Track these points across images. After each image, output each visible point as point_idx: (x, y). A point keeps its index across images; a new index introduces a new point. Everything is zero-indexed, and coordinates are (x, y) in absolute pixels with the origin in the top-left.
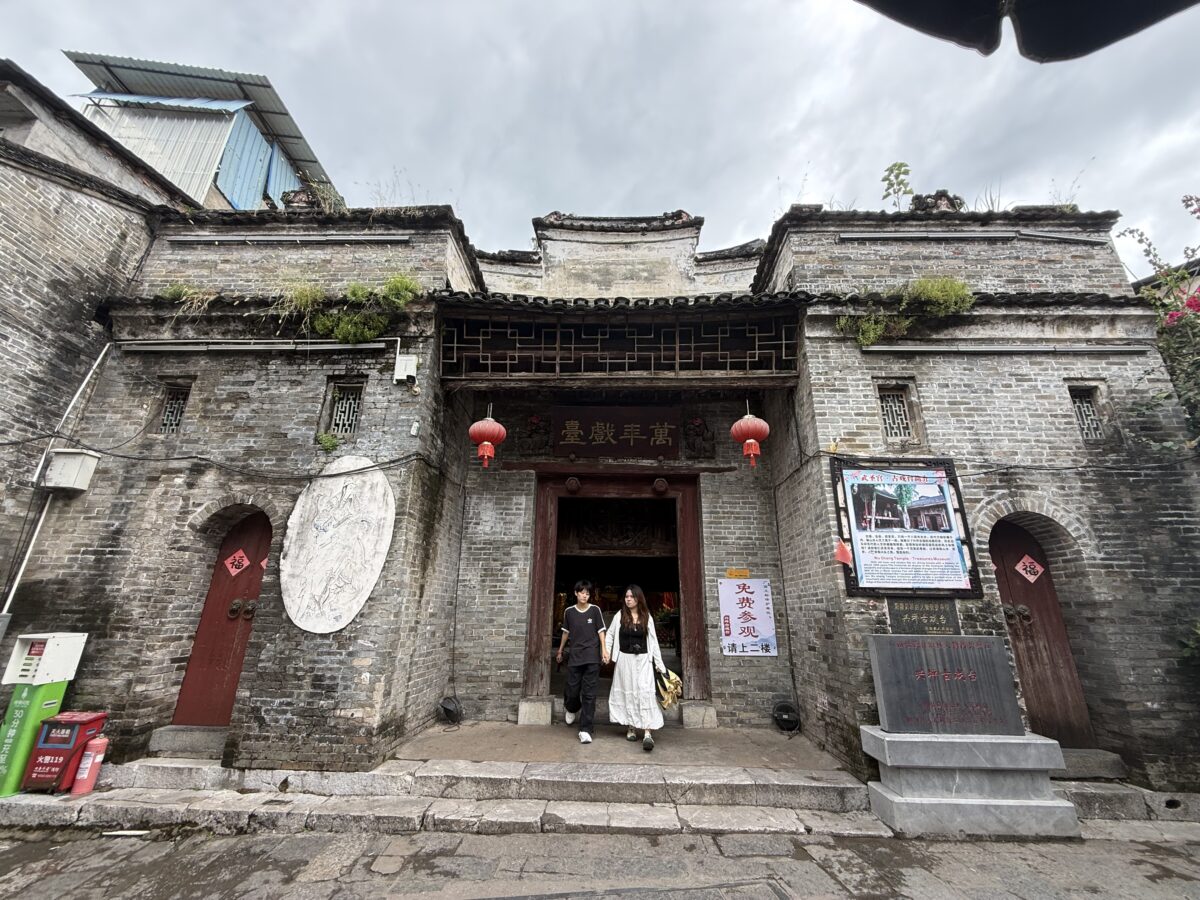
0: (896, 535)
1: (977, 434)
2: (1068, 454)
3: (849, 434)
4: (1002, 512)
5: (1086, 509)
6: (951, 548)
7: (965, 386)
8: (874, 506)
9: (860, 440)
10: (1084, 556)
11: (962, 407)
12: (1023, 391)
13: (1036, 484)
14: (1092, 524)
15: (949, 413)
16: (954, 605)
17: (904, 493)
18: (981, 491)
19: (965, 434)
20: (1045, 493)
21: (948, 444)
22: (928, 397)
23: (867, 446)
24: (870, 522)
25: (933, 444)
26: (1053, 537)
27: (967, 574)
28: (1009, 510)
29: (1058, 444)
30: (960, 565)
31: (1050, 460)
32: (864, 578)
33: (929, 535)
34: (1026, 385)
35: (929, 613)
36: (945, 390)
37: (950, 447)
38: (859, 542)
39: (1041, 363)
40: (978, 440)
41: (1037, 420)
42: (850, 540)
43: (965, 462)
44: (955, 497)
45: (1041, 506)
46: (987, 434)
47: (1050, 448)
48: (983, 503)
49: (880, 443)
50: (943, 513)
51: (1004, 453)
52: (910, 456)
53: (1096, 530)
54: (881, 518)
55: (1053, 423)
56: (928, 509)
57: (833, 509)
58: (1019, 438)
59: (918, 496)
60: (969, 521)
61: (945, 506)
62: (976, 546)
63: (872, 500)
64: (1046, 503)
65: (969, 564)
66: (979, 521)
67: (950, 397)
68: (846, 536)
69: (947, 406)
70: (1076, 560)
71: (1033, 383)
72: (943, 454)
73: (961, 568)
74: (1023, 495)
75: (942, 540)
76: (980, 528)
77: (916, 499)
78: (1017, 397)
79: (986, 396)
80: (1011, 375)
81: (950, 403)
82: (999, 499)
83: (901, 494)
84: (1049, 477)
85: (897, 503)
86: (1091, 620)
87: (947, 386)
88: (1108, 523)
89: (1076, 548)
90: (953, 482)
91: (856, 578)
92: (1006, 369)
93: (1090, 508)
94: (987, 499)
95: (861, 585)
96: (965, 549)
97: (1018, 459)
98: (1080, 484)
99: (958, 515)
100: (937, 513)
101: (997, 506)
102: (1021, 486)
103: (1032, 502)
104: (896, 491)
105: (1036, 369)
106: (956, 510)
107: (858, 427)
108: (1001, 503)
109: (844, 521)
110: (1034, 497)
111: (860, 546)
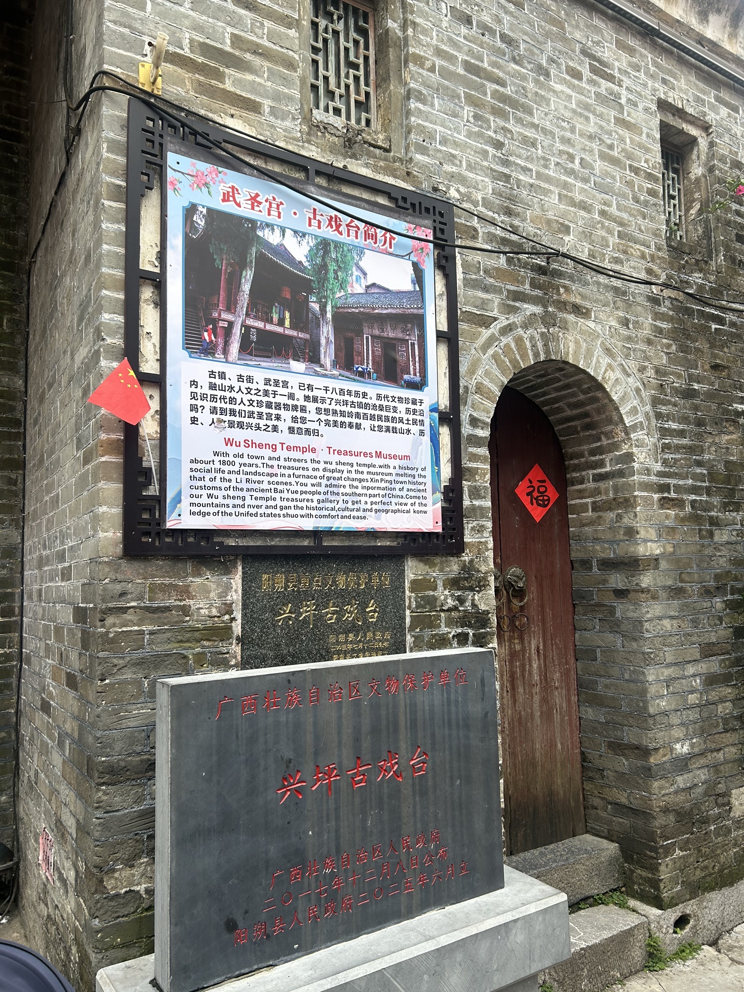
0: (294, 381)
1: (506, 163)
2: (643, 257)
3: (206, 50)
4: (524, 356)
5: (651, 373)
6: (415, 429)
7: (503, 37)
8: (246, 287)
9: (237, 82)
10: (636, 465)
11: (490, 87)
12: (598, 95)
13: (587, 304)
14: (655, 401)
15: (461, 91)
16: (402, 573)
17: (332, 267)
18: (496, 300)
19: (485, 153)
20: (599, 328)
21: (448, 168)
22: (425, 32)
23: (253, 107)
24: (228, 331)
25: (419, 157)
26: (589, 427)
27: (439, 496)
28: (536, 355)
29: (632, 230)
30: (428, 473)
31: (617, 261)
32: (186, 501)
33: (373, 390)
34: (605, 84)
35: (344, 596)
36: (464, 30)
37: (452, 176)
38: (187, 390)
39: (631, 51)
40: (507, 177)
41: (610, 168)
42: (158, 381)
43: (475, 222)
44: (443, 303)
45: (589, 354)
46: (525, 170)
47: (620, 235)
48: (495, 328)
49: (293, 108)
50: (414, 339)
51: (549, 222)
52: (359, 168)
53: (659, 416)
54: (260, 324)
55: (630, 184)
56: (382, 320)
57: (120, 274)
58: (578, 197)
59: (364, 283)
60: (463, 369)
61: (419, 321)
62: (466, 430)
63: (243, 266)
64: (598, 351)
65: (446, 471)
66: (480, 372)
67: (470, 52)
68: (150, 366)
69: (461, 71)
70: (621, 473)
71: (616, 88)
72: (435, 189)
73: (429, 480)
74: (564, 327)
75: (402, 407)
76: (479, 389)
77: (359, 289)
78: (587, 107)
79: (537, 82)
80: (584, 52)
81: (468, 66)
82: (525, 326)
83: (324, 267)
84: (610, 296)
85: (310, 291)
86: (621, 594)
87: (468, 21)
88: (675, 405)
89: (625, 448)
90: (445, 265)
91: (160, 499)
92: (578, 35)
93: (657, 371)
94: (503, 322)
95: (171, 523)
96: (445, 433)
97: (569, 243)
98: (650, 321)
99: (443, 350)
100: (400, 335)
101: (519, 341)
102: (565, 303)
103: (577, 342)
104: (311, 256)
105: (624, 57)
106: (440, 335)
107: (236, 40)
108: (526, 335)
109: (149, 317)
110: (582, 332)
111: (187, 401)
